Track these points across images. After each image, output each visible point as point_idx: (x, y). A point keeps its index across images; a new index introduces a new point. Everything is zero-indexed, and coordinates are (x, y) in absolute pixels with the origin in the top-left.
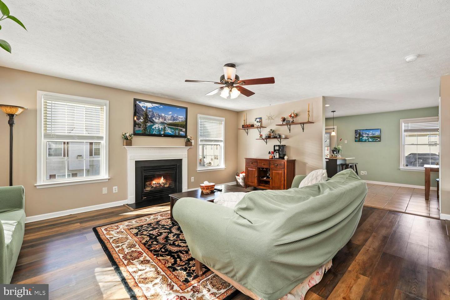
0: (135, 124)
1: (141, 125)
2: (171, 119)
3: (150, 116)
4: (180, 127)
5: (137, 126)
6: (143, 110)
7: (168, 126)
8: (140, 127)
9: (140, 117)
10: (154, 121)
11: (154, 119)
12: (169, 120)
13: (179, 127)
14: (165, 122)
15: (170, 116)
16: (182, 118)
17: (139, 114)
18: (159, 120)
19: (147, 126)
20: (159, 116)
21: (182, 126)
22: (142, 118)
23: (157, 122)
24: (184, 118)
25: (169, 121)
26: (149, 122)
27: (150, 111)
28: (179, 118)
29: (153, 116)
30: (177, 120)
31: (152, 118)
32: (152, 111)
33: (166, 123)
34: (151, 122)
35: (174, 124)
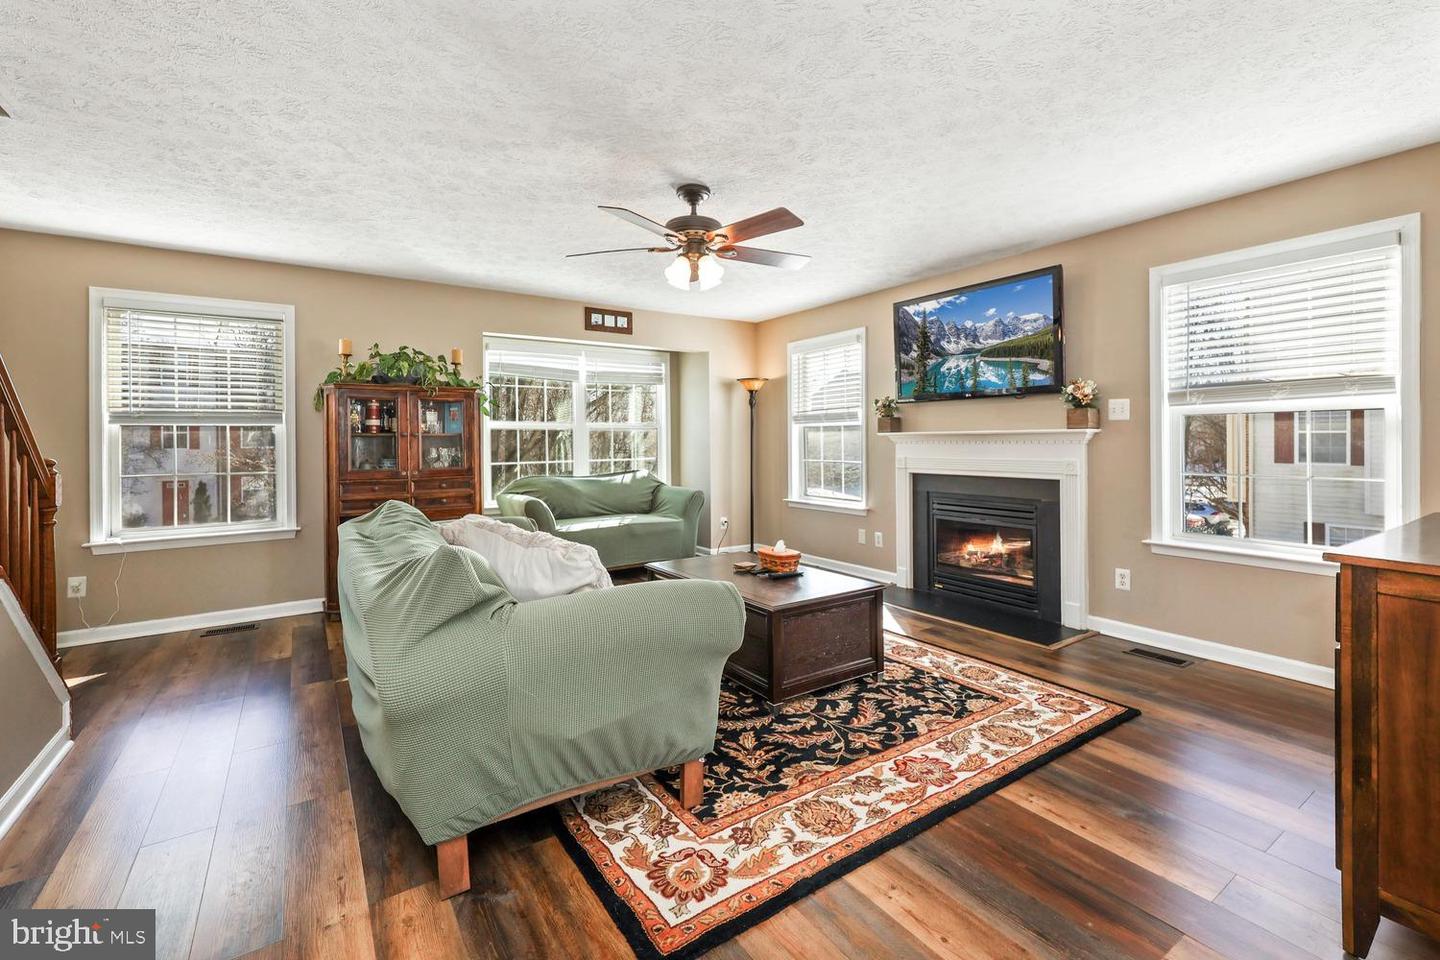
0: (901, 366)
1: (913, 368)
2: (995, 332)
3: (932, 338)
4: (1029, 354)
5: (906, 371)
6: (916, 323)
7: (986, 359)
8: (911, 374)
9: (911, 345)
10: (944, 349)
11: (944, 343)
12: (985, 339)
13: (1025, 356)
14: (977, 346)
15: (991, 323)
16: (1035, 321)
17: (907, 336)
18: (957, 343)
19: (928, 369)
20: (959, 332)
21: (1037, 349)
22: (915, 347)
23: (954, 352)
24: (1046, 318)
25: (990, 341)
26: (932, 355)
27: (932, 322)
28: (1025, 321)
29: (942, 335)
30: (1016, 330)
31: (938, 340)
32: (938, 320)
33: (979, 351)
34: (938, 354)
35: (1004, 348)
